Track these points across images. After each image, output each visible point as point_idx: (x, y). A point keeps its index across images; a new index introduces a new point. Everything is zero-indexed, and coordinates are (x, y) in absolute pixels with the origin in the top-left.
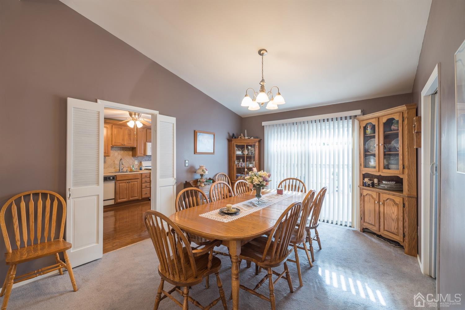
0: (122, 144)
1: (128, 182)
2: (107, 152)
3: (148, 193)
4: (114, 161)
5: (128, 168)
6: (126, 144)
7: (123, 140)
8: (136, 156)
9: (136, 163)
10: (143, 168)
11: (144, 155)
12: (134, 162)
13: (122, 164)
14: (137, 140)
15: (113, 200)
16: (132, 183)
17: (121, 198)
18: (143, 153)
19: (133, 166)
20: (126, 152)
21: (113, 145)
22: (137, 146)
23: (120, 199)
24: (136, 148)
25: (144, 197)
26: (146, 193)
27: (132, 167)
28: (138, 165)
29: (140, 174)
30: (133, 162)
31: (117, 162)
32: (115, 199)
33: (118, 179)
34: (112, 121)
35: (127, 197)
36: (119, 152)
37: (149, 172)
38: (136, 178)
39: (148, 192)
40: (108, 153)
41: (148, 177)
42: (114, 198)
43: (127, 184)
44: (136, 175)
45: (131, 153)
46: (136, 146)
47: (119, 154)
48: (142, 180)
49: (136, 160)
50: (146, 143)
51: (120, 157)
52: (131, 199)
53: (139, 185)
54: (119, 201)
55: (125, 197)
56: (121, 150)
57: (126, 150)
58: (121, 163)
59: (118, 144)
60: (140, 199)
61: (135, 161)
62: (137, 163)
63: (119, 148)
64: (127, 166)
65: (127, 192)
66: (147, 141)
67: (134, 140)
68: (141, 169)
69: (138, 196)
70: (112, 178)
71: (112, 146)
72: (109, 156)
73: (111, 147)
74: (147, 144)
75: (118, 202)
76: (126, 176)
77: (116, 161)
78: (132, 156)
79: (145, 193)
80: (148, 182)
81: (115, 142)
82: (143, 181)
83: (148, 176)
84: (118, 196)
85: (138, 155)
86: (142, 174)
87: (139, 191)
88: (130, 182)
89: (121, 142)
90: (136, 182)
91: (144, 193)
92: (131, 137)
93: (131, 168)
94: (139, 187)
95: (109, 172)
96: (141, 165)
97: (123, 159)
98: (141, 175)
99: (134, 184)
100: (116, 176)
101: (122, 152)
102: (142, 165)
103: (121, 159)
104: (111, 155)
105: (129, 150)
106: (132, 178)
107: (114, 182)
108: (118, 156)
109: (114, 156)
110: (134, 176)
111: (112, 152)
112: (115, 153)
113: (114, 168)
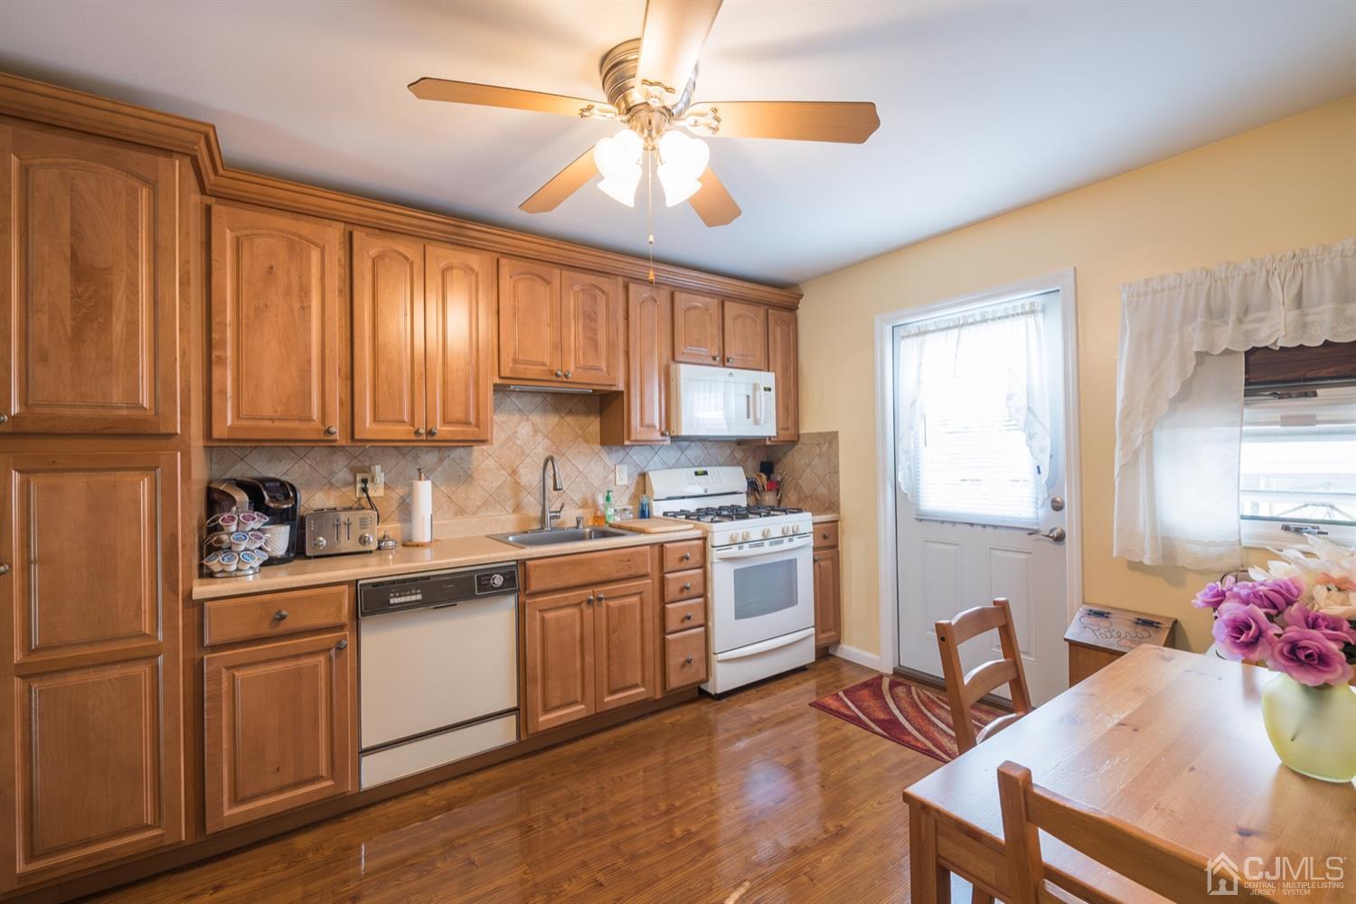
0: (551, 372)
1: (589, 602)
2: (472, 420)
3: (694, 656)
4: (514, 472)
5: (584, 505)
6: (572, 368)
7: (559, 346)
8: (627, 443)
9: (619, 482)
10: (658, 509)
11: (663, 434)
12: (612, 476)
13: (555, 489)
14: (627, 353)
15: (513, 718)
16: (612, 603)
17: (555, 703)
18: (657, 423)
19: (608, 499)
20: (569, 419)
21: (502, 375)
22: (628, 384)
23: (546, 710)
24: (622, 392)
25: (675, 681)
26: (689, 661)
27: (601, 500)
28: (632, 489)
29: (652, 545)
30: (606, 478)
31: (530, 476)
32: (520, 711)
33: (534, 586)
34: (493, 236)
35: (590, 691)
36: (537, 418)
37: (698, 533)
38: (633, 572)
39: (696, 656)
40: (478, 426)
41: (692, 562)
42: (515, 705)
43: (588, 611)
44: (630, 555)
45: (594, 425)
46: (621, 387)
47: (535, 432)
48: (662, 581)
49: (621, 462)
50: (673, 366)
51: (541, 449)
52: (611, 700)
53: (648, 613)
54: (546, 720)
55: (579, 699)
57: (570, 412)
58: (550, 483)
59: (534, 372)
60: (659, 696)
61: (615, 470)
62: (626, 481)
63: (539, 399)
64: (577, 498)
65: (589, 659)
66: (677, 359)
67: (611, 346)
68: (644, 513)
69: (643, 686)
70: (498, 580)
71: (498, 381)
72: (483, 442)
73: (495, 385)
74: (677, 370)
75: (541, 728)
76: (581, 562)
77: (522, 471)
78: (603, 443)
79: (682, 660)
80: (692, 592)
81: (515, 361)
82: (672, 590)
83: (695, 559)
84: (536, 694)
85: (633, 437)
86: (661, 545)
87: (649, 648)
88: (600, 599)
89: (547, 360)
90: (635, 599)
91: (674, 660)
92: (595, 330)
93: (595, 505)
94: (648, 626)
95: (488, 532)
96: (645, 492)
97: (556, 457)
98: (656, 549)
99: (621, 608)
100: (522, 563)
101: (553, 420)
102: (652, 491)
103: (550, 459)
104: (498, 436)
105: (588, 412)
106: (615, 575)
107: (511, 601)
108: (531, 443)
109: (511, 444)
110: (622, 561)
111: (503, 422)
112: (519, 424)
113: (510, 511)
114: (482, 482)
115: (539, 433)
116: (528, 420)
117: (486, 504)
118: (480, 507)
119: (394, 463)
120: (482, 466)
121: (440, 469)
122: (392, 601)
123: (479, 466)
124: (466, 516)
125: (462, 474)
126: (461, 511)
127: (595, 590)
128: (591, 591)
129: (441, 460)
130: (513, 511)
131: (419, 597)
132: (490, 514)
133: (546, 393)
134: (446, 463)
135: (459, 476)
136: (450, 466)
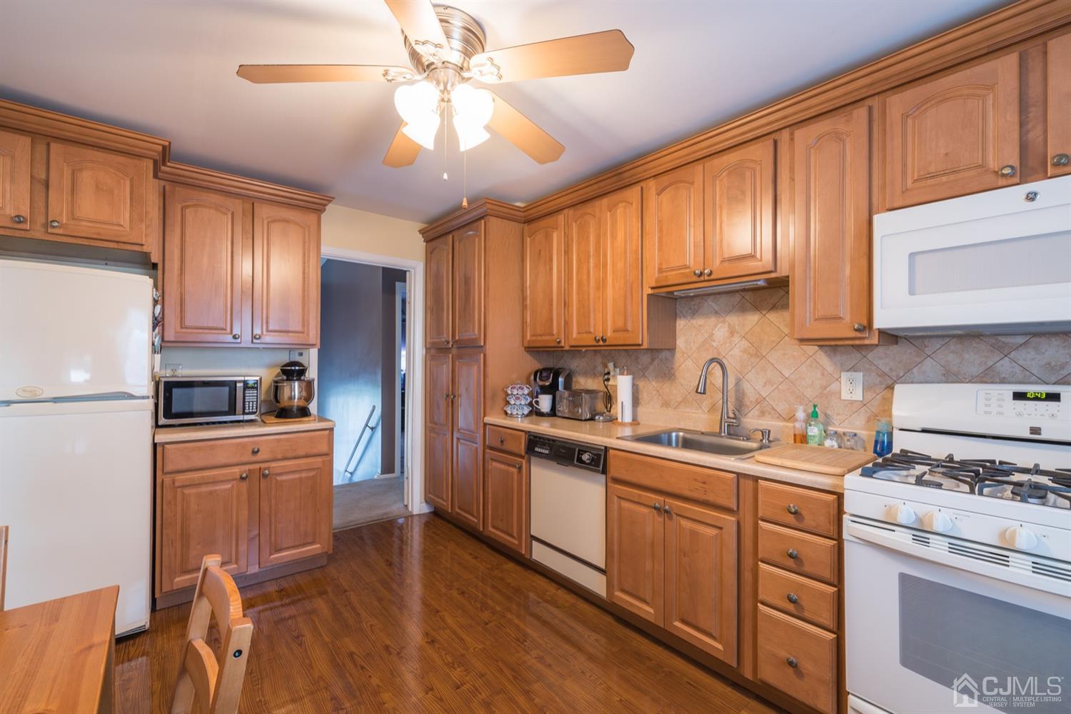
0: (693, 274)
1: (659, 509)
3: (808, 666)
5: (790, 418)
6: (717, 264)
7: (701, 244)
9: (845, 395)
12: (834, 387)
15: (604, 579)
16: (683, 523)
17: (626, 588)
19: (814, 415)
23: (621, 589)
24: (788, 278)
28: (872, 407)
29: (741, 474)
32: (607, 576)
35: (659, 602)
38: (711, 498)
40: (632, 332)
41: (809, 522)
42: (604, 568)
43: (658, 518)
46: (785, 271)
47: (732, 333)
49: (853, 369)
52: (681, 628)
53: (729, 559)
54: (620, 597)
55: (648, 599)
56: (743, 309)
61: (838, 380)
62: (858, 395)
65: (659, 568)
69: (722, 641)
70: (588, 457)
71: (650, 291)
72: (637, 345)
73: (649, 297)
79: (783, 654)
80: (809, 567)
84: (614, 568)
86: (757, 478)
88: (671, 512)
90: (714, 533)
93: (795, 421)
99: (695, 534)
100: (606, 449)
102: (892, 415)
106: (687, 493)
108: (728, 345)
109: (708, 345)
110: (696, 480)
111: (700, 326)
112: (715, 326)
113: (706, 411)
114: (682, 381)
115: (735, 334)
116: (724, 322)
117: (684, 400)
118: (680, 403)
119: (624, 362)
120: (683, 366)
121: (652, 367)
122: (537, 449)
123: (680, 366)
124: (670, 409)
125: (667, 372)
126: (666, 404)
127: (666, 500)
128: (662, 499)
129: (653, 360)
130: (708, 411)
131: (547, 452)
132: (688, 410)
133: (744, 290)
134: (656, 362)
135: (665, 374)
136: (658, 365)
